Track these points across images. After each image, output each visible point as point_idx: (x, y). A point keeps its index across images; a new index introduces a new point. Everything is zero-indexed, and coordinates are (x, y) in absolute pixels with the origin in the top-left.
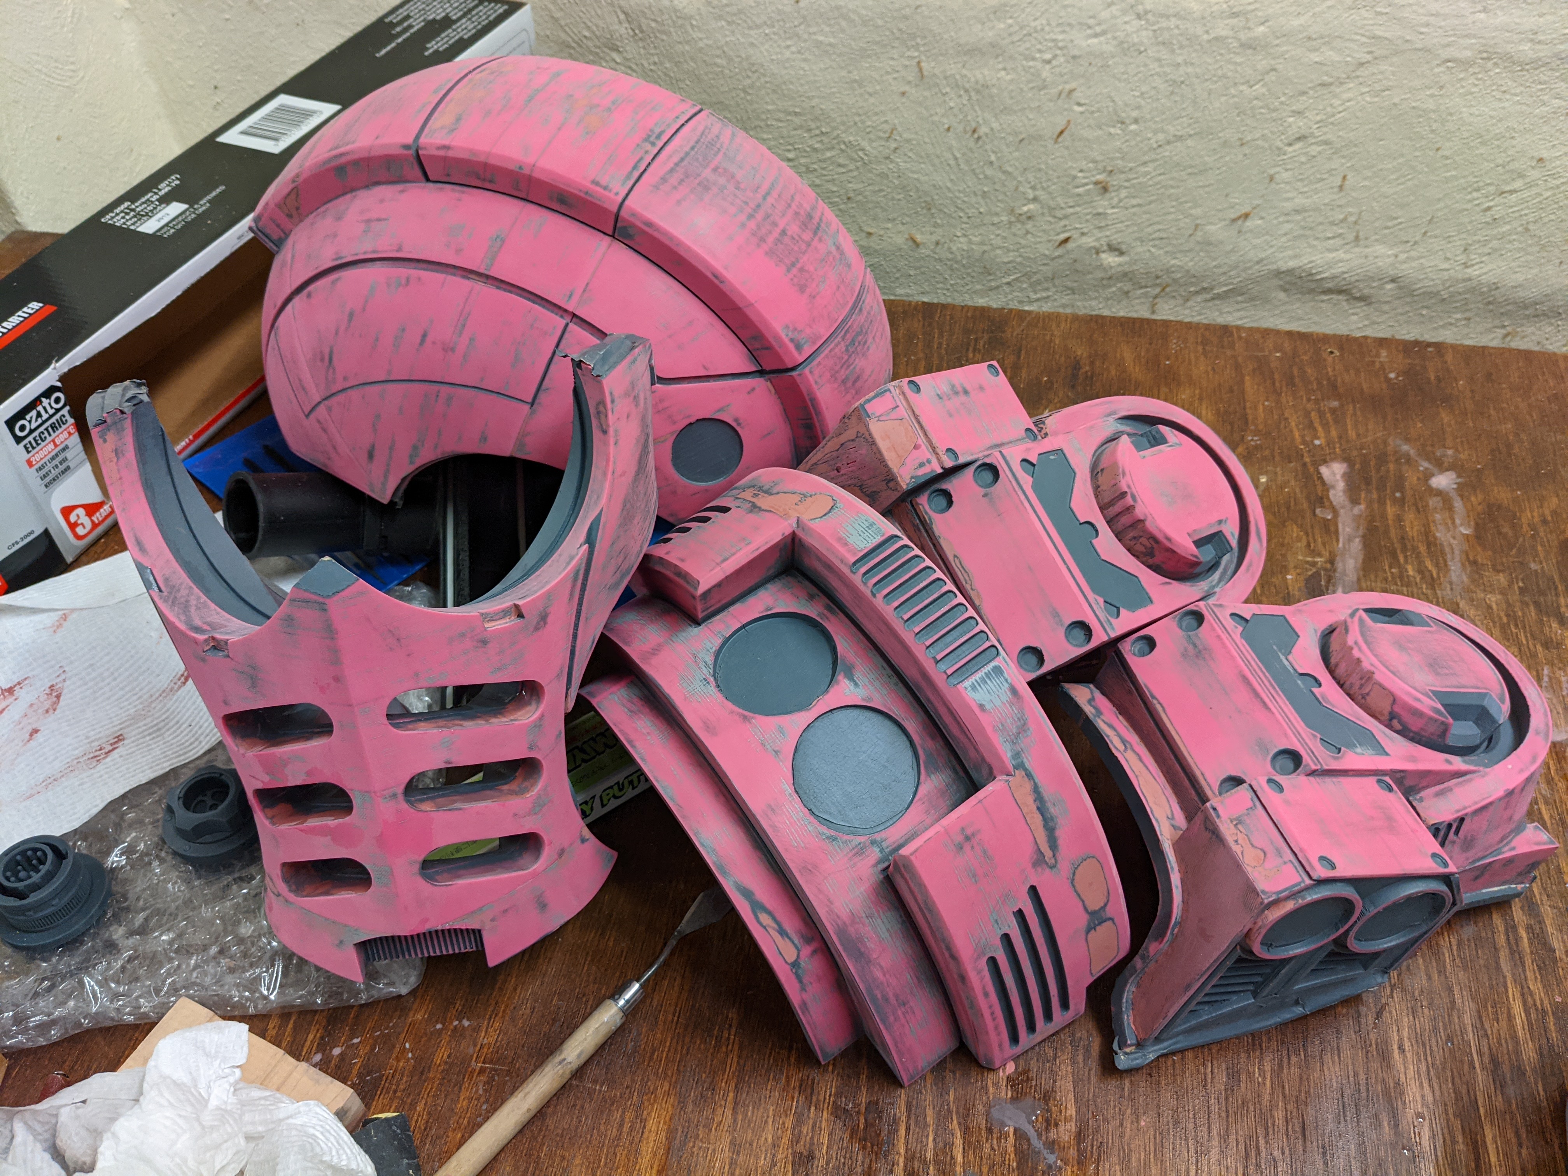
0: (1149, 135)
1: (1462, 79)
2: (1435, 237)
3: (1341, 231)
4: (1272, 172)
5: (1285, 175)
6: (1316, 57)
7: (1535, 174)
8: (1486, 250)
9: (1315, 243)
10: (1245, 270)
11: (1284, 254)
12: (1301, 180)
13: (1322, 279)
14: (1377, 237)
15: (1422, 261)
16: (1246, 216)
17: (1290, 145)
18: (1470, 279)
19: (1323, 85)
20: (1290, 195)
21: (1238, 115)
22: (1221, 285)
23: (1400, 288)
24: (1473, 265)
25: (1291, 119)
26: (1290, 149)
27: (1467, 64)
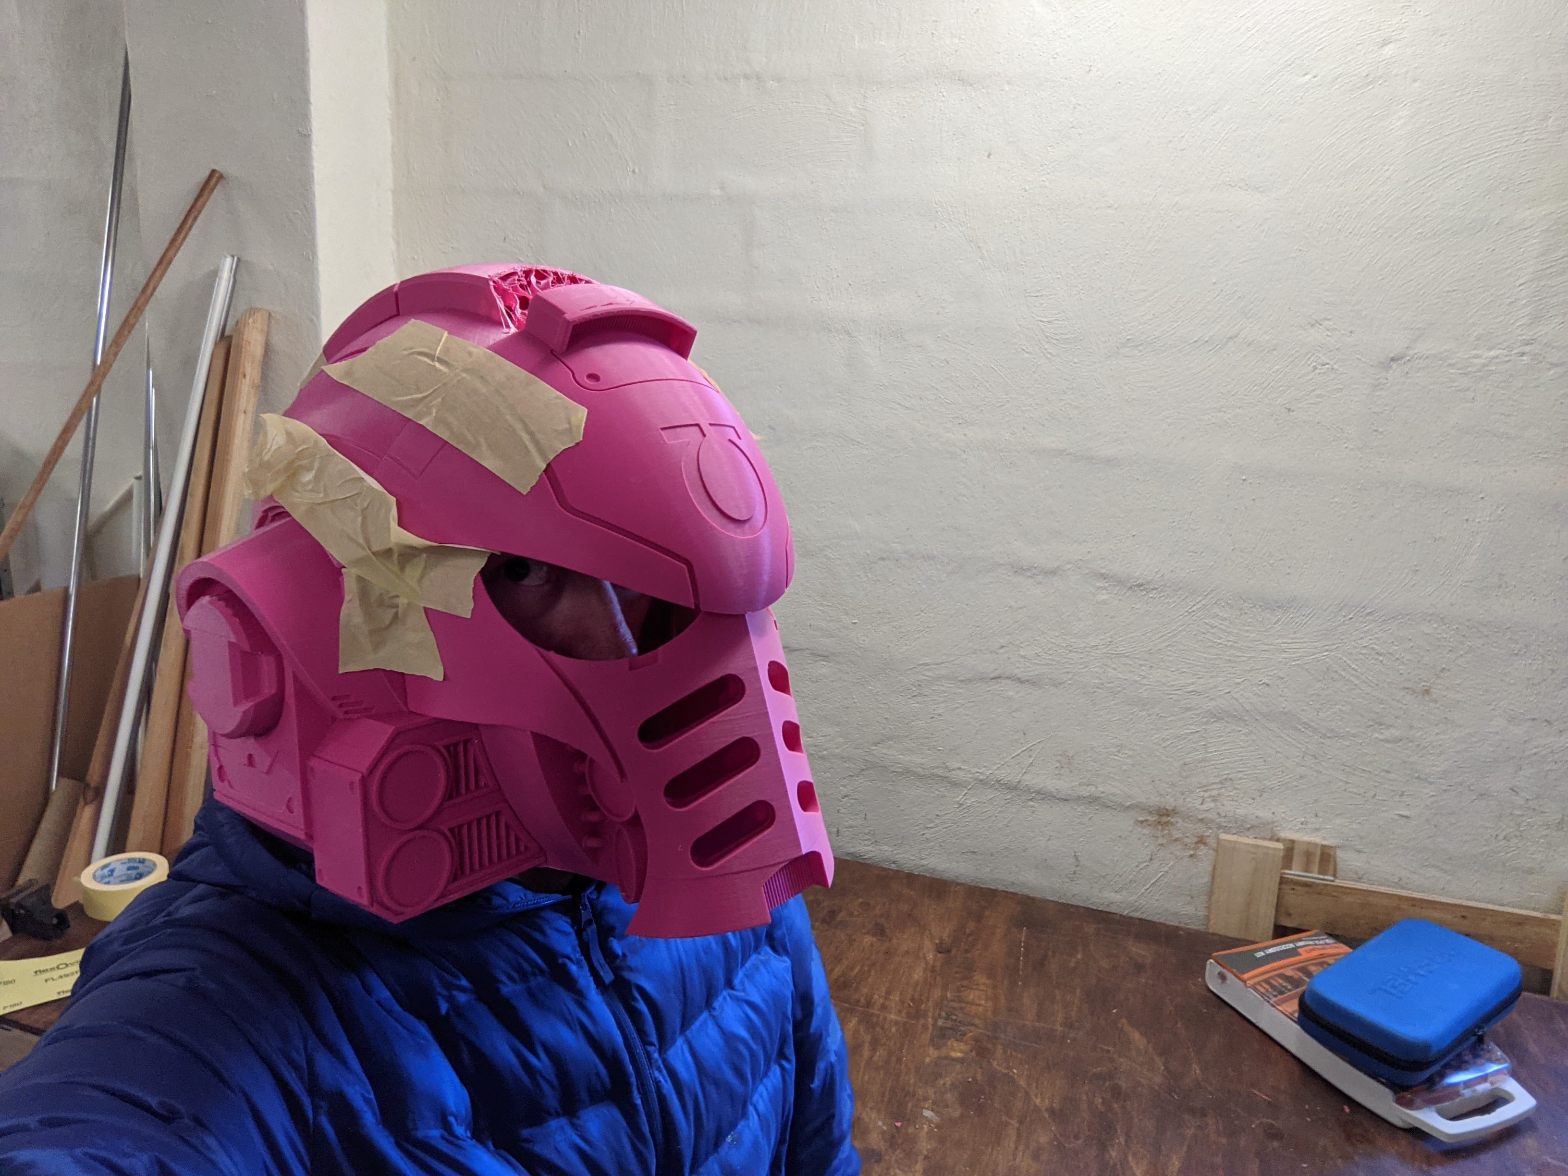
1: (900, 780)
4: (838, 808)
6: (846, 765)
7: (937, 821)
19: (851, 776)
27: (901, 774)
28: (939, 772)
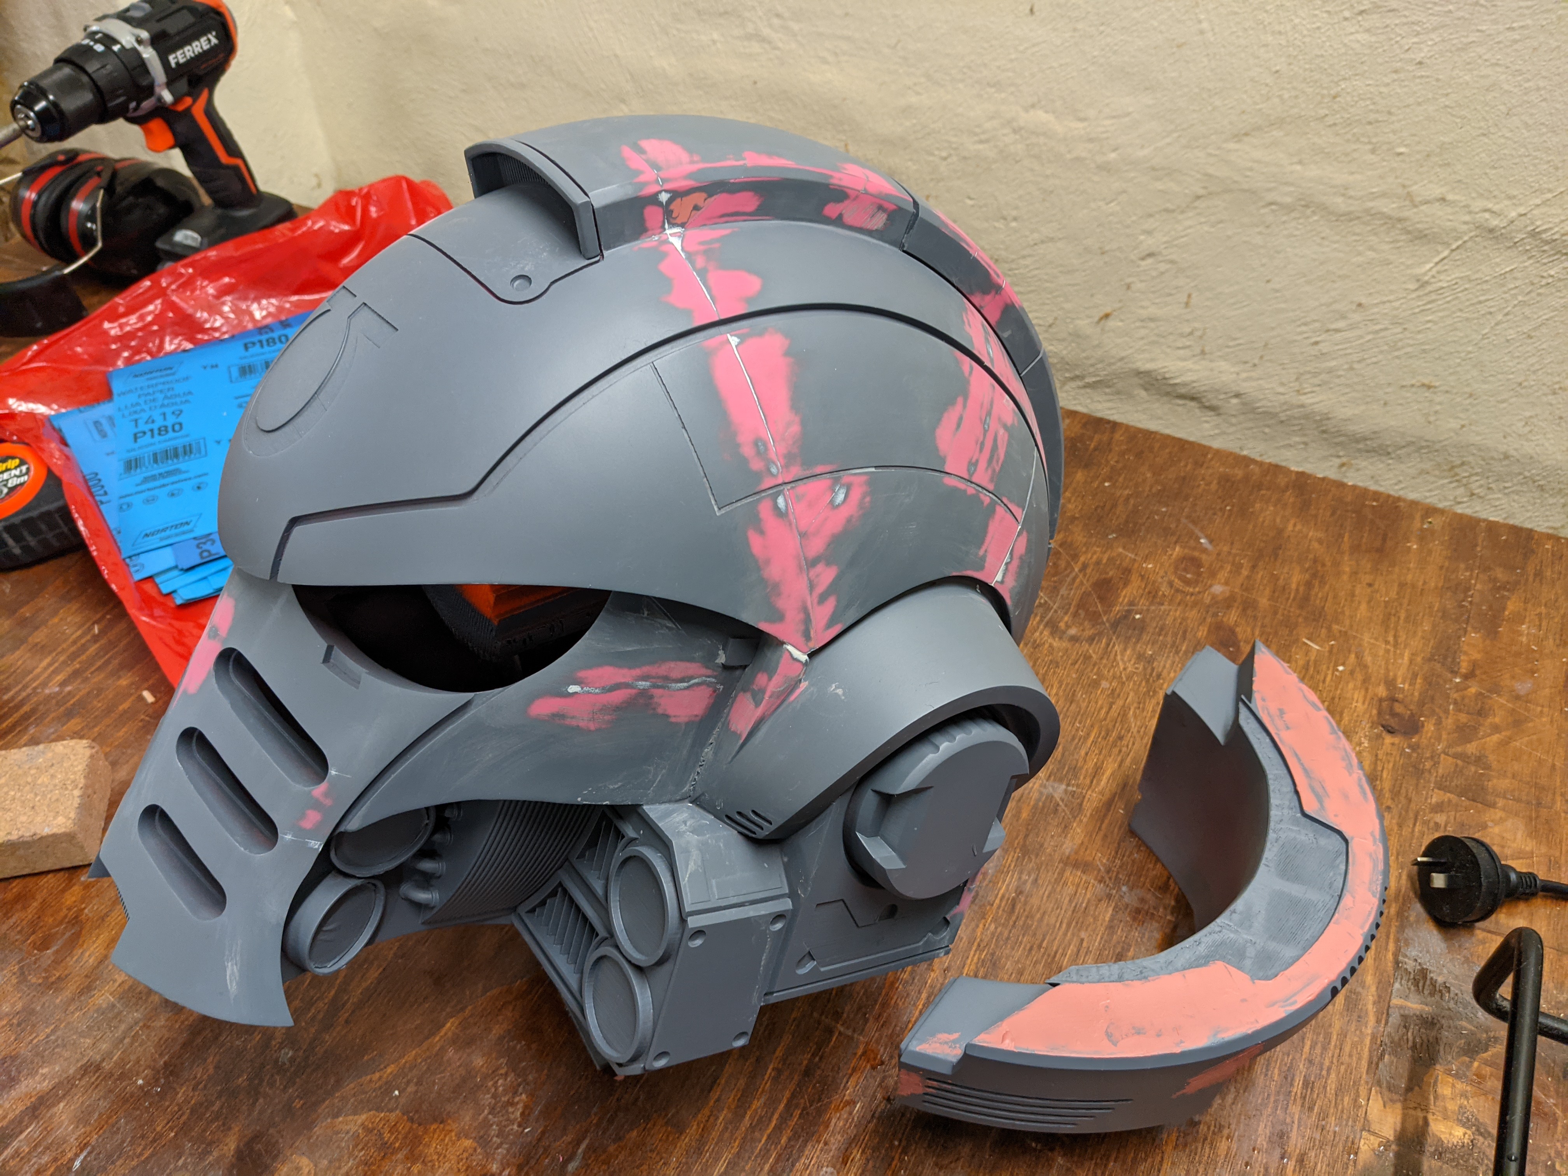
0: (1027, 233)
1: (1284, 222)
2: (1271, 361)
3: (1188, 343)
4: (1128, 280)
5: (1139, 286)
6: (1159, 186)
7: (1356, 317)
8: (1316, 381)
9: (1168, 350)
10: (1110, 364)
11: (1142, 356)
12: (1153, 292)
13: (1176, 384)
14: (1219, 354)
15: (1261, 382)
16: (1107, 316)
17: (1143, 259)
18: (1302, 406)
19: (1167, 210)
20: (1144, 304)
21: (1098, 226)
22: (1091, 375)
23: (1244, 404)
24: (1305, 394)
25: (1142, 237)
26: (1143, 263)
27: (1288, 209)
28: (1388, 207)
